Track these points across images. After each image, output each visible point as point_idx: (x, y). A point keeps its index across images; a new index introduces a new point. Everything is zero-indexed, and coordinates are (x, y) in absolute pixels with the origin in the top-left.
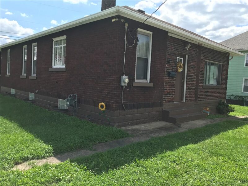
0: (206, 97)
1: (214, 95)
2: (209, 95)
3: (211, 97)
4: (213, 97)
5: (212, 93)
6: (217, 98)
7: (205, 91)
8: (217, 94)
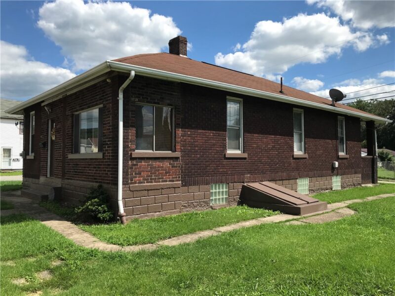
0: (75, 174)
1: (89, 173)
2: (79, 172)
3: (83, 175)
4: (86, 175)
5: (85, 167)
6: (95, 179)
7: (74, 164)
8: (93, 170)
